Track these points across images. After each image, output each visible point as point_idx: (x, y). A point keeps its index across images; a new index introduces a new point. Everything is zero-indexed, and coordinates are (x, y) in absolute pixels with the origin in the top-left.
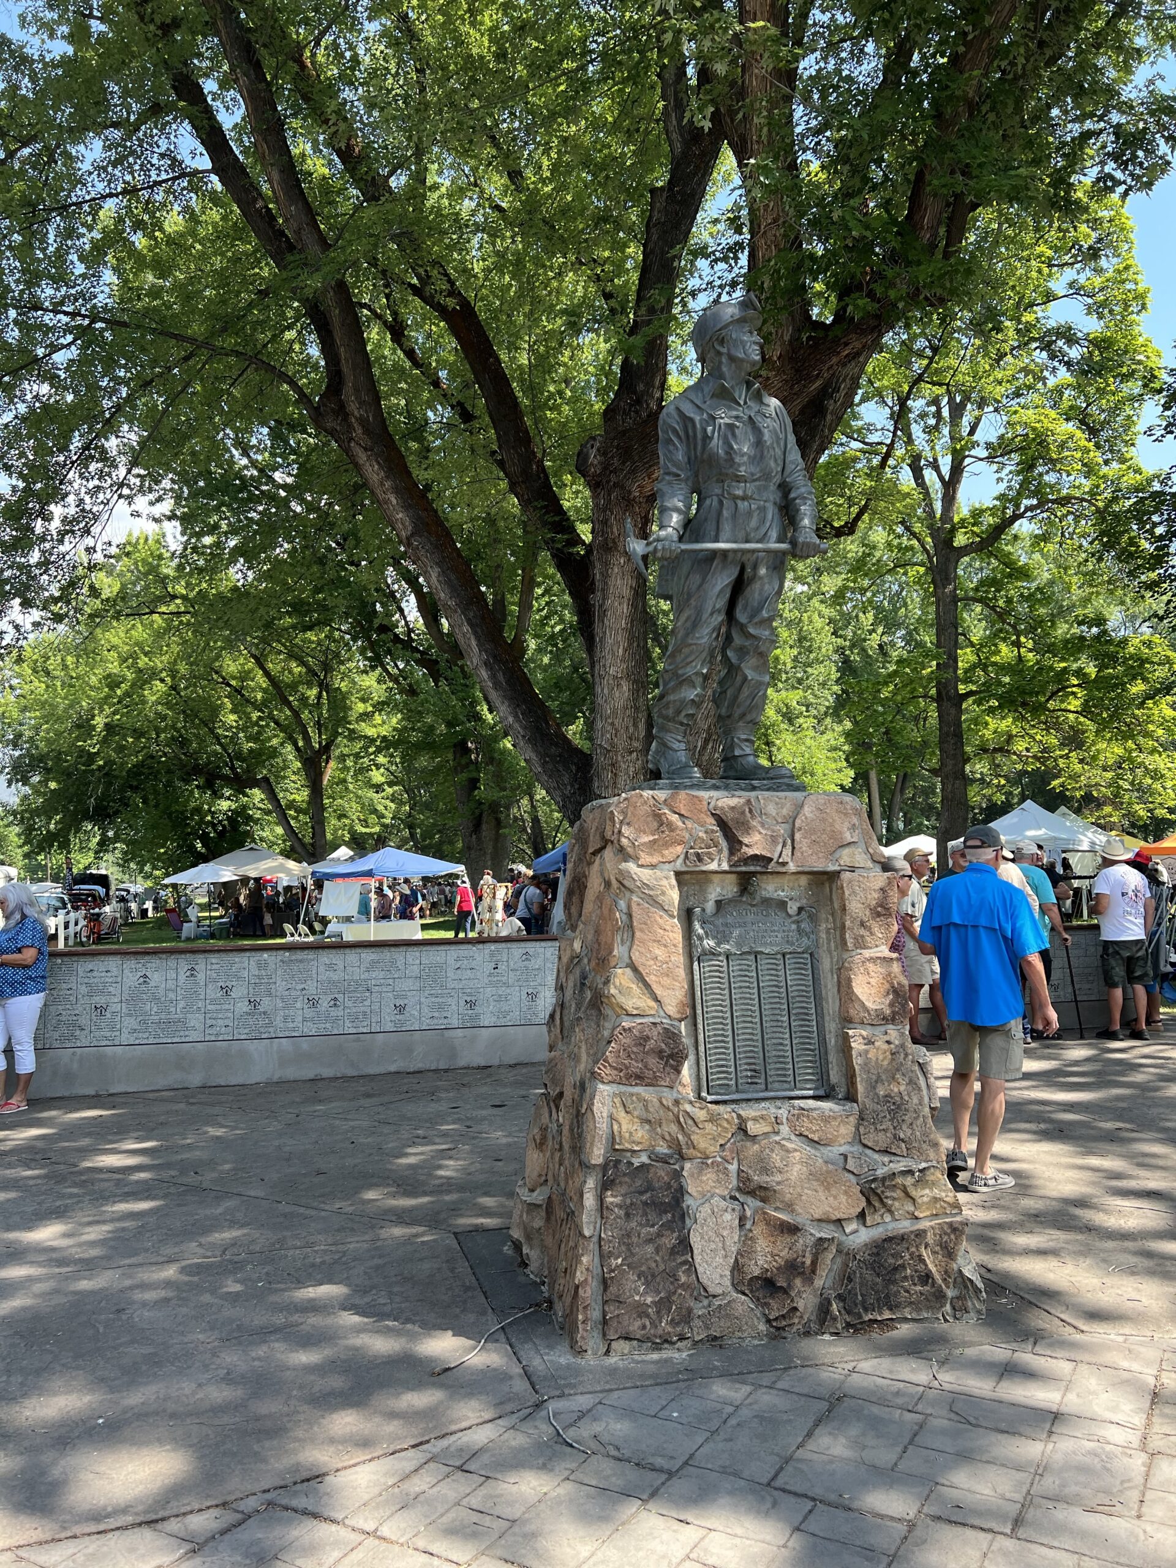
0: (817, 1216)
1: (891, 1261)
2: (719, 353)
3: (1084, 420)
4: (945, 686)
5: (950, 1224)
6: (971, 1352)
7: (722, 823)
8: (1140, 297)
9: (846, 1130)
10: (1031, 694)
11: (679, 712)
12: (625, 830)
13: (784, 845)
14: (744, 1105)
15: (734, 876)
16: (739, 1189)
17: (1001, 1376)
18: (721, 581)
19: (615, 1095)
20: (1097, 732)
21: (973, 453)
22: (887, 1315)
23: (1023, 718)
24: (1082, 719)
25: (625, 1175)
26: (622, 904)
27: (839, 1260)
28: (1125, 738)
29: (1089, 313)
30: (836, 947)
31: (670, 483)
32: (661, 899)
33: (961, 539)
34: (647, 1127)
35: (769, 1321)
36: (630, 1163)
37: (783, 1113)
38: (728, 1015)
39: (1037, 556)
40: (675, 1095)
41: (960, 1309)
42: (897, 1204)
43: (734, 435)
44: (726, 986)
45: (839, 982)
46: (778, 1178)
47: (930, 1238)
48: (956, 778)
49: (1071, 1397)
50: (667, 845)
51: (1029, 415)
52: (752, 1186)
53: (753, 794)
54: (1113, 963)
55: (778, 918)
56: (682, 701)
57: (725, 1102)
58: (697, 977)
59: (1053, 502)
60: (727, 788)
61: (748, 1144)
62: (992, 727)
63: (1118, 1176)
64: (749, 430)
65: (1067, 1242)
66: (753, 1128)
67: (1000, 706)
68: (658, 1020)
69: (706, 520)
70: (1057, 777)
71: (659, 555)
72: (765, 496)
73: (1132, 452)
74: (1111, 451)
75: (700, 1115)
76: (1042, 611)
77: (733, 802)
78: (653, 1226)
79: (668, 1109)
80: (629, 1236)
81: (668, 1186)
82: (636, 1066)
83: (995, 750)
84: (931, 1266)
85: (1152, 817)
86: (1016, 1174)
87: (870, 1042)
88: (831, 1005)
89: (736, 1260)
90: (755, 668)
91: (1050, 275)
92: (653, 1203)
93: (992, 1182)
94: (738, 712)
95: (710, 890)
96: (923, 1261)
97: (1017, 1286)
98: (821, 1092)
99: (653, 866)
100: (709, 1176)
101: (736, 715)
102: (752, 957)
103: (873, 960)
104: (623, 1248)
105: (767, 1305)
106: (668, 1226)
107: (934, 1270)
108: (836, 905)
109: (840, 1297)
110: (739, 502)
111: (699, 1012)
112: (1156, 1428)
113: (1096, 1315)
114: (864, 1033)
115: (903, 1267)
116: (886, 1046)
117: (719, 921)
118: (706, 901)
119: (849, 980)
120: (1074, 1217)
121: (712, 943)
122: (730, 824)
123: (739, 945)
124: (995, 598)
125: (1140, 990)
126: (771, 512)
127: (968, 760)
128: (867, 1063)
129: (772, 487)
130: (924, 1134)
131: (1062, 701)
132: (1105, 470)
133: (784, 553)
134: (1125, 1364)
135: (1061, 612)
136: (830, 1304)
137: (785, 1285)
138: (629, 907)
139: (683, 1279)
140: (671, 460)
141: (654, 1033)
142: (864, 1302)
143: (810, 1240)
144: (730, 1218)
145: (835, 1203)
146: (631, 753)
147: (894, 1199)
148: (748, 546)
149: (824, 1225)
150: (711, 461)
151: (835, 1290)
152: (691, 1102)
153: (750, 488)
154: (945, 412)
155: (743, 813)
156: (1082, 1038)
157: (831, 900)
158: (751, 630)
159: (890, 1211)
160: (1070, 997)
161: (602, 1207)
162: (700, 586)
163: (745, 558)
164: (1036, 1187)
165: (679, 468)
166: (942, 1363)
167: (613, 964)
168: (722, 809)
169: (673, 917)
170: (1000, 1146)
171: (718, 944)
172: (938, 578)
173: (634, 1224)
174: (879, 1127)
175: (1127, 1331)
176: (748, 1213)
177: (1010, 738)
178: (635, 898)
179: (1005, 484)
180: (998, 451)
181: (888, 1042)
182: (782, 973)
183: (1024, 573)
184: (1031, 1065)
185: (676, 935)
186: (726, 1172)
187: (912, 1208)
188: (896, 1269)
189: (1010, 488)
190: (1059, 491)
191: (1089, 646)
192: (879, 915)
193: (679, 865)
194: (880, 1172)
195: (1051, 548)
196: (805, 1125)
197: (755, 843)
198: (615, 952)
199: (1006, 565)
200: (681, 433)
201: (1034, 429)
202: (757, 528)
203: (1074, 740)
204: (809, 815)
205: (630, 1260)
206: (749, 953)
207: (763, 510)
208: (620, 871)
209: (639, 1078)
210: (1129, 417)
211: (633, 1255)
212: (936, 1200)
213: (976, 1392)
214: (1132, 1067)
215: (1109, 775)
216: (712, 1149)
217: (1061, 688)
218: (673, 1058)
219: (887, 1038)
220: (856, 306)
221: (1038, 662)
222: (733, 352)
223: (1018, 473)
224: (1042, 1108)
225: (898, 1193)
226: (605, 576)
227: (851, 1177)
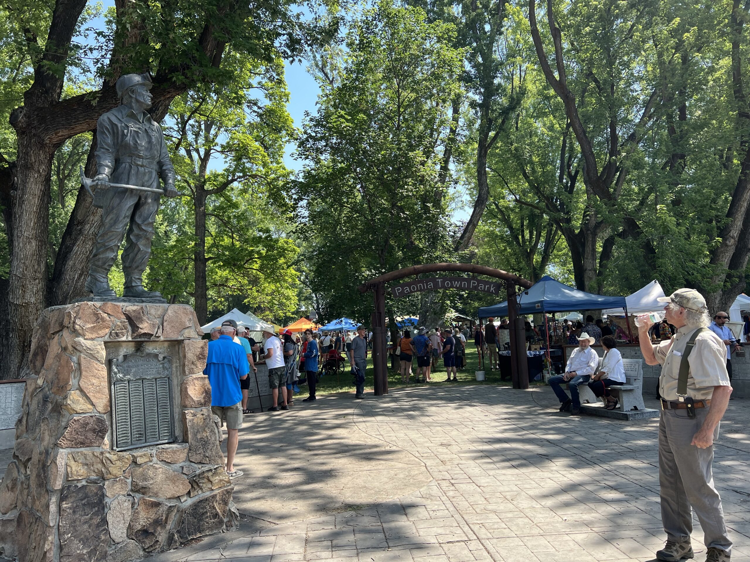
0: (168, 497)
1: (201, 511)
2: (131, 97)
3: (262, 142)
4: (199, 254)
5: (226, 490)
6: (235, 542)
7: (128, 318)
8: (287, 95)
9: (183, 456)
10: (238, 260)
11: (104, 263)
12: (78, 321)
13: (159, 328)
14: (135, 451)
15: (133, 343)
16: (132, 490)
17: (249, 548)
18: (130, 203)
19: (69, 453)
20: (265, 279)
21: (215, 148)
22: (199, 535)
23: (233, 271)
24: (258, 273)
25: (73, 492)
26: (75, 358)
27: (178, 515)
28: (276, 282)
29: (266, 97)
30: (180, 374)
31: (103, 153)
32: (96, 355)
33: (208, 187)
34: (86, 467)
35: (144, 550)
36: (77, 486)
37: (154, 452)
38: (128, 409)
39: (240, 198)
40: (101, 450)
41: (229, 526)
42: (204, 485)
43: (138, 136)
44: (128, 395)
45: (181, 390)
46: (151, 482)
47: (218, 498)
48: (202, 298)
49: (277, 548)
50: (100, 329)
51: (239, 135)
52: (138, 487)
53: (144, 304)
54: (275, 377)
55: (154, 362)
56: (107, 258)
57: (125, 451)
58: (113, 392)
59: (249, 176)
60: (129, 301)
61: (137, 468)
62: (219, 274)
63: (283, 464)
64: (145, 135)
65: (267, 493)
66: (139, 461)
67: (224, 265)
68: (93, 415)
69: (122, 173)
70: (246, 298)
71: (99, 187)
72: (152, 166)
73: (281, 160)
74: (273, 158)
75: (113, 457)
76: (242, 223)
77: (135, 308)
78: (88, 515)
79: (97, 457)
80: (75, 522)
81: (96, 494)
82: (81, 438)
83: (220, 285)
84: (218, 510)
85: (286, 316)
86: (243, 470)
87: (194, 415)
88: (177, 401)
89: (130, 524)
90: (144, 245)
91: (250, 76)
92: (88, 504)
93: (234, 475)
94: (135, 265)
95: (121, 349)
96: (215, 508)
97: (250, 513)
98: (171, 441)
99: (92, 339)
100: (118, 486)
101: (134, 267)
102: (141, 381)
103: (197, 379)
104: (72, 529)
105: (144, 542)
106: (96, 514)
107: (219, 511)
108: (181, 356)
109: (178, 532)
110: (139, 168)
111: (114, 409)
112: (308, 552)
113: (281, 517)
114: (192, 411)
115: (206, 512)
116: (201, 416)
117: (125, 365)
118: (118, 355)
119: (186, 388)
120: (268, 483)
121: (121, 375)
122: (133, 318)
123: (134, 376)
124: (223, 216)
125: (285, 388)
126: (154, 174)
127: (208, 289)
128: (192, 426)
129: (155, 163)
130: (217, 453)
131: (251, 264)
132: (271, 166)
133: (160, 194)
134: (295, 532)
135: (250, 225)
136: (174, 535)
137: (153, 531)
138: (79, 359)
139: (103, 537)
140: (104, 142)
141: (92, 421)
142: (189, 531)
143: (165, 508)
144: (127, 505)
145: (177, 489)
146: (35, 280)
147: (203, 483)
148: (143, 188)
149: (171, 500)
150: (126, 146)
151: (175, 528)
152: (109, 452)
153: (145, 162)
154: (203, 127)
155: (140, 313)
156: (262, 412)
157: (179, 353)
158: (143, 227)
159: (201, 489)
160: (257, 394)
161: (60, 509)
162: (119, 204)
163: (141, 194)
164: (252, 474)
165: (108, 146)
166: (224, 549)
167: (68, 389)
168: (129, 311)
169: (102, 364)
170: (236, 460)
171: (124, 376)
172: (197, 203)
173: (77, 516)
174: (198, 452)
175: (294, 520)
176: (136, 501)
177: (227, 279)
178: (82, 355)
179: (228, 164)
180: (226, 149)
181: (203, 415)
182: (155, 388)
183: (235, 206)
184: (245, 425)
185: (104, 373)
186: (126, 483)
187: (210, 486)
188: (203, 514)
189: (230, 166)
190: (252, 172)
191: (263, 241)
192: (200, 358)
193: (106, 338)
194: (198, 472)
195: (247, 196)
196: (164, 456)
197: (145, 327)
198: (71, 383)
199: (228, 201)
200: (111, 131)
201: (242, 143)
202: (148, 181)
203: (254, 281)
204: (171, 314)
205: (75, 534)
206: (139, 379)
207: (150, 172)
208: (75, 342)
209: (83, 444)
210: (280, 145)
211: (76, 531)
212: (221, 480)
213: (241, 556)
214: (284, 421)
215: (269, 298)
216: (119, 473)
217: (251, 259)
218: (100, 432)
219: (202, 413)
220: (178, 79)
221: (241, 246)
222: (138, 98)
223: (234, 161)
224: (250, 442)
225: (206, 480)
226: (25, 182)
227: (185, 476)
